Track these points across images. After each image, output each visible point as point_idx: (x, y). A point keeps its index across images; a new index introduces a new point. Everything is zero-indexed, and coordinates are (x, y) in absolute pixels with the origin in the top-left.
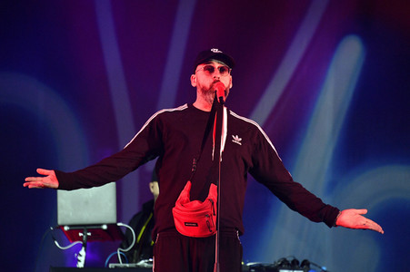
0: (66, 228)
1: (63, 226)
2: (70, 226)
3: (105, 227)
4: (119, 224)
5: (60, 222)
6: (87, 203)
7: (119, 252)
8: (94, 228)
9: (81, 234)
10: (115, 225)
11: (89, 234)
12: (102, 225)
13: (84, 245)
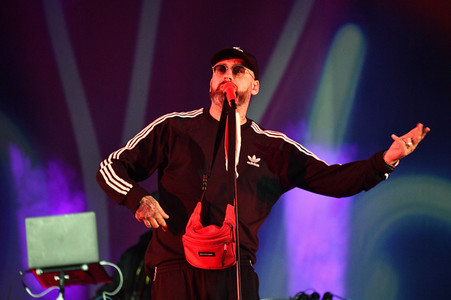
0: (39, 272)
1: (34, 270)
2: (43, 269)
3: (85, 268)
4: (103, 263)
5: (31, 265)
6: (62, 240)
7: (104, 297)
8: (73, 270)
9: (57, 278)
10: (97, 264)
11: (67, 277)
12: (81, 265)
13: (62, 291)
